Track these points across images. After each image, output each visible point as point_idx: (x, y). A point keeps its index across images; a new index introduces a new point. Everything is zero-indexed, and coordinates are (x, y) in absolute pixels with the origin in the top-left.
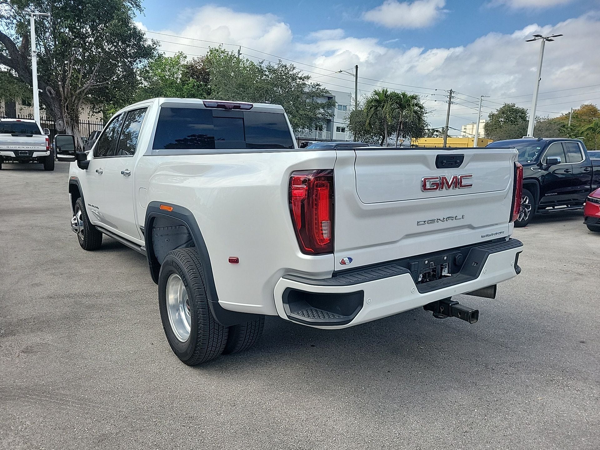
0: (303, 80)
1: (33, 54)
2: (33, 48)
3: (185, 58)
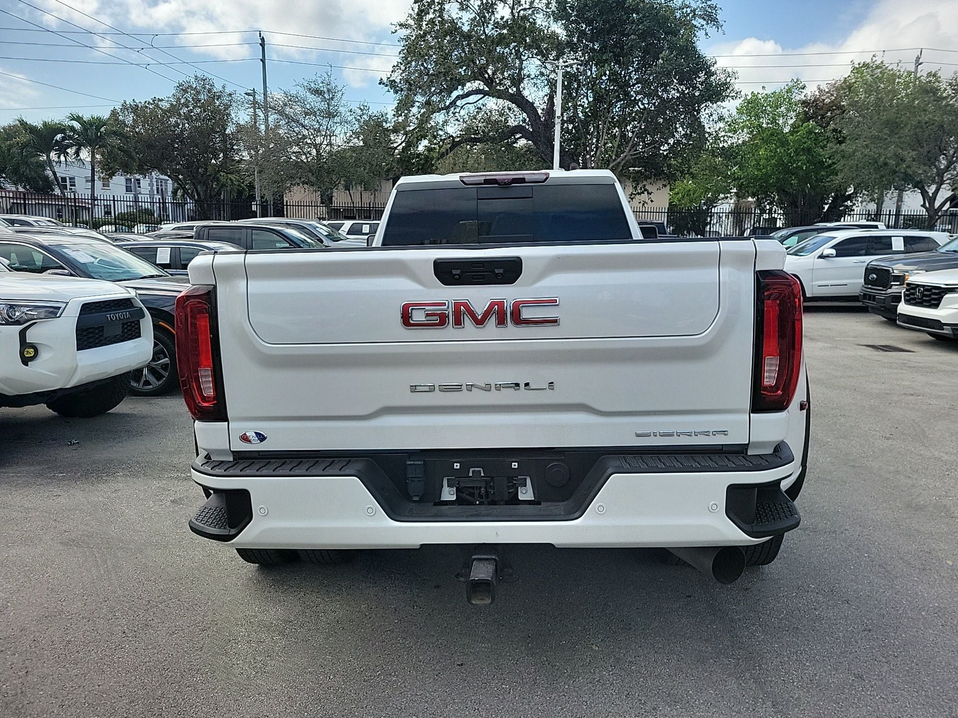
1: (557, 121)
2: (558, 113)
3: (803, 89)
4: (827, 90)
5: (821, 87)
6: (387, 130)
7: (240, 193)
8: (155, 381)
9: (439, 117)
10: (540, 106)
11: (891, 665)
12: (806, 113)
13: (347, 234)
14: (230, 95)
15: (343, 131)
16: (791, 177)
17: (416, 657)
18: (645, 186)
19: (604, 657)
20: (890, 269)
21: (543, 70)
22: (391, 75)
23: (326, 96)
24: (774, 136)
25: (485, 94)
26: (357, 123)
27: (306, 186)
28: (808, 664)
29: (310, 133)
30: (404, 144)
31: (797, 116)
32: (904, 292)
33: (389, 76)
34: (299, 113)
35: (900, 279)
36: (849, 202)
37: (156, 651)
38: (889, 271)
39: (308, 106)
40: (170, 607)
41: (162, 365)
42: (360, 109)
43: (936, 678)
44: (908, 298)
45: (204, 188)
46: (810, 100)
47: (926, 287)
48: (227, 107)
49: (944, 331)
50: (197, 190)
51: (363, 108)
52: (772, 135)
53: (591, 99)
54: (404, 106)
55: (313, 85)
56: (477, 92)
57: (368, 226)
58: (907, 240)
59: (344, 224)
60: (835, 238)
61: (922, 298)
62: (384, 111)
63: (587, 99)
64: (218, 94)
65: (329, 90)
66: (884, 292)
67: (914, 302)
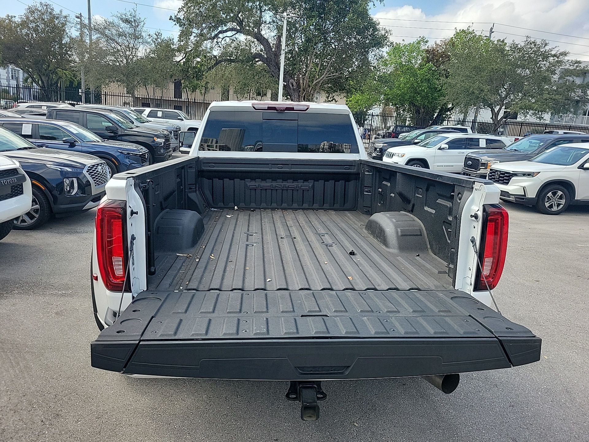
0: (558, 58)
1: (283, 52)
2: (283, 47)
3: (426, 42)
4: (440, 44)
5: (437, 42)
6: (174, 50)
7: (71, 83)
8: (29, 219)
9: (207, 44)
10: (272, 42)
11: (530, 430)
12: (428, 58)
13: (147, 117)
14: (66, 17)
15: (144, 48)
16: (417, 95)
17: (247, 435)
18: (333, 96)
19: (364, 431)
20: (480, 159)
21: (274, 19)
22: (177, 14)
23: (133, 24)
24: (408, 70)
25: (238, 31)
26: (153, 44)
27: (119, 83)
28: (484, 432)
29: (122, 48)
30: (184, 60)
31: (423, 59)
32: (489, 174)
33: (176, 15)
34: (114, 34)
35: (485, 165)
36: (449, 112)
37: (68, 436)
38: (479, 160)
39: (121, 30)
40: (71, 400)
41: (34, 210)
42: (156, 34)
43: (556, 439)
44: (491, 178)
45: (47, 78)
46: (431, 50)
47: (501, 172)
48: (64, 25)
49: (510, 199)
50: (42, 80)
51: (157, 34)
52: (408, 69)
53: (303, 40)
54: (185, 35)
55: (124, 16)
56: (232, 29)
57: (161, 112)
58: (488, 141)
59: (145, 110)
60: (448, 138)
61: (498, 179)
62: (172, 37)
63: (301, 40)
64: (57, 16)
65: (135, 21)
66: (475, 172)
67: (494, 180)
